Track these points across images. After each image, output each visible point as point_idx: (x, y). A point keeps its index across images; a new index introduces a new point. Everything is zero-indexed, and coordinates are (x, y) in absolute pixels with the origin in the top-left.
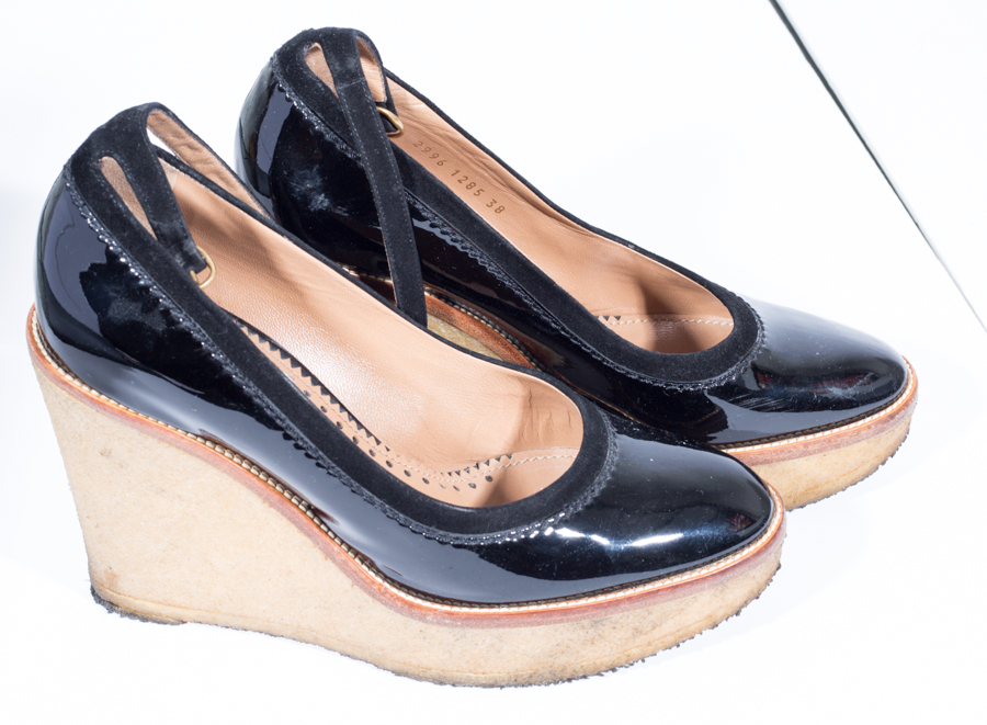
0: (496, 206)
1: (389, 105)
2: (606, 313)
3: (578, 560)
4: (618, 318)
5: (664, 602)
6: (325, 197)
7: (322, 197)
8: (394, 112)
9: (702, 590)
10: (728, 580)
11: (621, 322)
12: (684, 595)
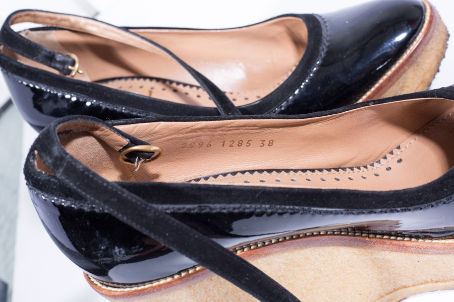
0: (266, 143)
1: (134, 141)
2: (389, 150)
3: (330, 93)
4: (399, 148)
5: (389, 88)
6: (119, 247)
7: (117, 250)
8: (142, 143)
9: (405, 71)
10: (417, 58)
11: (402, 149)
12: (398, 79)
